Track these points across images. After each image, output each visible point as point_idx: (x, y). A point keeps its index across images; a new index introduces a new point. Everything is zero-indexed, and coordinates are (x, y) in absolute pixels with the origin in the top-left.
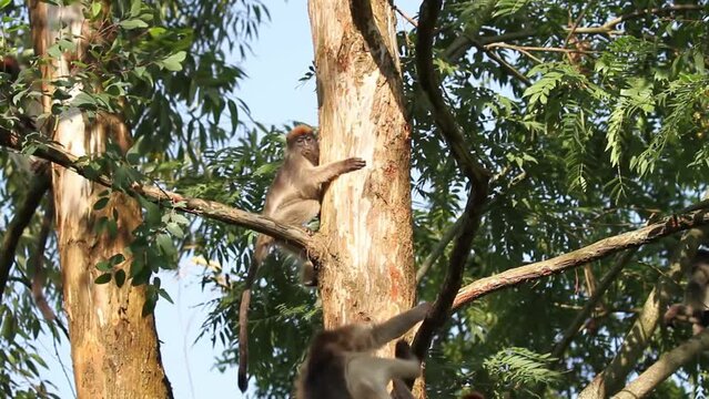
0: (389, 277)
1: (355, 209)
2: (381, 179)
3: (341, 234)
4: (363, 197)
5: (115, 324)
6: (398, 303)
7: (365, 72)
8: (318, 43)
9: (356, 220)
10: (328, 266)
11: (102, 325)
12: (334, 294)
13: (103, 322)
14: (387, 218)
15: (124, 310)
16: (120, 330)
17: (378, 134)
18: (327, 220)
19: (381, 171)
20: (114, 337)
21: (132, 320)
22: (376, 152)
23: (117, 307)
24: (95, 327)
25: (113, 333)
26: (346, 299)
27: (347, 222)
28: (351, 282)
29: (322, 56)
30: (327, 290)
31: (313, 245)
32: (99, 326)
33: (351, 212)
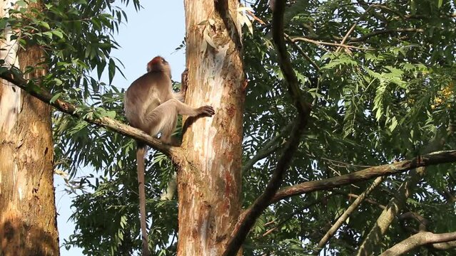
0: (225, 179)
1: (206, 133)
2: (225, 115)
3: (195, 149)
4: (212, 126)
5: (29, 199)
6: (230, 198)
7: (220, 45)
8: (189, 23)
9: (206, 140)
10: (185, 169)
11: (21, 199)
12: (188, 188)
13: (21, 197)
14: (227, 141)
15: (36, 190)
16: (32, 203)
17: (225, 86)
18: (187, 139)
19: (225, 110)
20: (28, 208)
21: (41, 197)
22: (223, 98)
23: (32, 188)
24: (16, 200)
25: (27, 205)
26: (196, 191)
27: (200, 141)
28: (200, 181)
29: (191, 31)
30: (183, 184)
31: (176, 154)
32: (19, 199)
33: (203, 135)
